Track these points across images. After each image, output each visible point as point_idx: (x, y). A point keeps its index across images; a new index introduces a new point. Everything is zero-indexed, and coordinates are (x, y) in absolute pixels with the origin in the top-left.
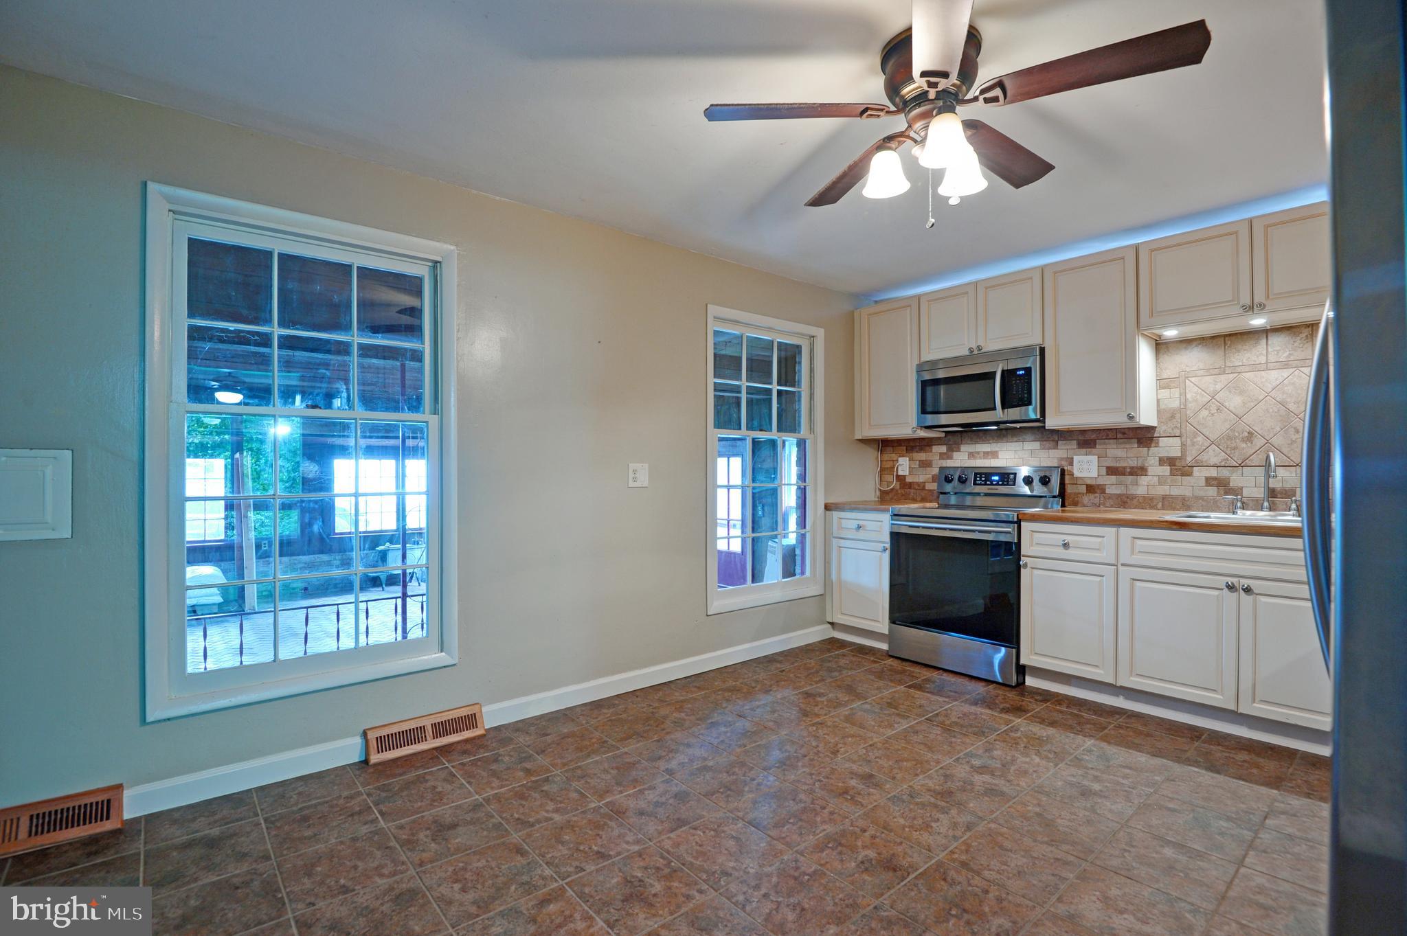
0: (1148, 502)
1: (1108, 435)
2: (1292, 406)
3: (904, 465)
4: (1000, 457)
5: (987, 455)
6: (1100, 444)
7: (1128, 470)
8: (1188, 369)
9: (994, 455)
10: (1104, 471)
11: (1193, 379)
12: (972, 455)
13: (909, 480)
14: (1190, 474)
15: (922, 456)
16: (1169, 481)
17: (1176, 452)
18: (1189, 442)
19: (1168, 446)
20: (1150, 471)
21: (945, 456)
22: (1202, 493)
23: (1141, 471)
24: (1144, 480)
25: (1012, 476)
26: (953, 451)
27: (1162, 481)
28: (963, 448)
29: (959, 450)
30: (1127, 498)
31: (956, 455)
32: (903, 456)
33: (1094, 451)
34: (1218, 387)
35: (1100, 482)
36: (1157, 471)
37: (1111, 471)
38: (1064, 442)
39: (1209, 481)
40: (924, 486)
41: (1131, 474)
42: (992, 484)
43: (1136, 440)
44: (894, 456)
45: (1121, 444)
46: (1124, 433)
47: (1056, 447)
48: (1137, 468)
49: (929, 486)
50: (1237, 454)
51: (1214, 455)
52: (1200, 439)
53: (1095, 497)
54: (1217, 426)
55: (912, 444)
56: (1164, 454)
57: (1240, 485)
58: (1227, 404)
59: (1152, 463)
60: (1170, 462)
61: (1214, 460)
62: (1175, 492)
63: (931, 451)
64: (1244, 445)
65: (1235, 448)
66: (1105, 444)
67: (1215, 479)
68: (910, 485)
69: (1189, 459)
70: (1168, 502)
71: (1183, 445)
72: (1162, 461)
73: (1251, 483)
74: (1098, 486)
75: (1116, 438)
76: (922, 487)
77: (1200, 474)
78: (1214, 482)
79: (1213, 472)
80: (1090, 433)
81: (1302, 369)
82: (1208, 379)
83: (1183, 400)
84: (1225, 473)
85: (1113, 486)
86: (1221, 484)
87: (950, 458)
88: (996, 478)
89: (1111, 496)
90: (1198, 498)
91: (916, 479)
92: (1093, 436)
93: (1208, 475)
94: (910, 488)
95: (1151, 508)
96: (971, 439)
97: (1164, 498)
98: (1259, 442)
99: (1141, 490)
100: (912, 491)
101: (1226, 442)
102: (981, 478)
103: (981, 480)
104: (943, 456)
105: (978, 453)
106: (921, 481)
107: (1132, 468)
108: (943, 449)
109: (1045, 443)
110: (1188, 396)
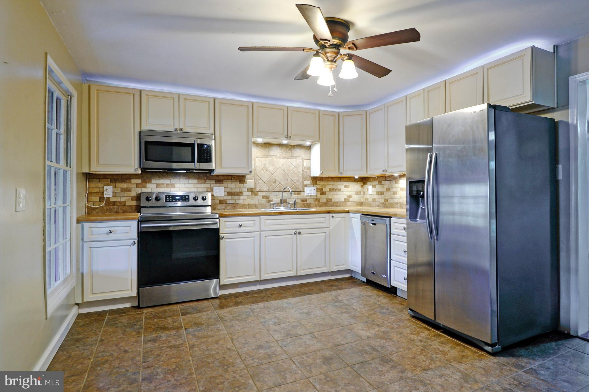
0: (244, 206)
1: (228, 178)
2: (286, 171)
3: (109, 191)
4: (176, 186)
5: (167, 185)
6: (225, 182)
7: (236, 193)
8: (257, 154)
9: (173, 186)
10: (226, 193)
11: (258, 158)
12: (158, 185)
13: (112, 200)
14: (257, 195)
15: (124, 185)
16: (251, 197)
17: (253, 186)
18: (257, 183)
19: (250, 184)
20: (244, 193)
21: (141, 186)
22: (261, 202)
23: (240, 194)
24: (242, 197)
25: (187, 197)
26: (146, 183)
27: (248, 198)
28: (153, 181)
29: (150, 182)
30: (236, 205)
31: (148, 185)
32: (108, 185)
33: (222, 184)
34: (266, 162)
35: (225, 198)
36: (246, 193)
37: (230, 194)
38: (209, 180)
39: (264, 197)
40: (125, 204)
41: (237, 195)
42: (176, 201)
43: (239, 181)
44: (100, 185)
45: (233, 182)
46: (234, 178)
47: (205, 182)
48: (239, 192)
49: (128, 204)
50: (272, 187)
51: (265, 188)
52: (261, 181)
53: (223, 205)
54: (266, 177)
55: (115, 177)
56: (249, 187)
57: (272, 198)
58: (269, 169)
59: (244, 190)
60: (251, 190)
61: (265, 189)
62: (253, 202)
63: (130, 183)
64: (273, 184)
65: (271, 185)
66: (227, 182)
67: (265, 196)
68: (114, 203)
69: (257, 189)
70: (250, 206)
71: (255, 183)
72: (248, 190)
73: (276, 198)
74: (224, 200)
75: (231, 180)
76: (124, 204)
77: (261, 194)
78: (265, 198)
79: (264, 194)
80: (221, 177)
81: (289, 159)
82: (263, 159)
83: (255, 166)
84: (268, 194)
85: (230, 200)
86: (266, 198)
87: (145, 187)
88: (178, 198)
89: (229, 204)
90: (260, 204)
91: (119, 200)
92: (222, 178)
93: (263, 195)
94: (114, 205)
95: (245, 208)
96: (159, 177)
97: (249, 204)
98: (278, 183)
99: (241, 202)
100: (115, 207)
101: (269, 183)
102: (169, 198)
103: (169, 199)
104: (138, 185)
105: (163, 184)
106: (122, 200)
107: (237, 192)
108: (139, 181)
109: (200, 180)
110: (257, 165)
